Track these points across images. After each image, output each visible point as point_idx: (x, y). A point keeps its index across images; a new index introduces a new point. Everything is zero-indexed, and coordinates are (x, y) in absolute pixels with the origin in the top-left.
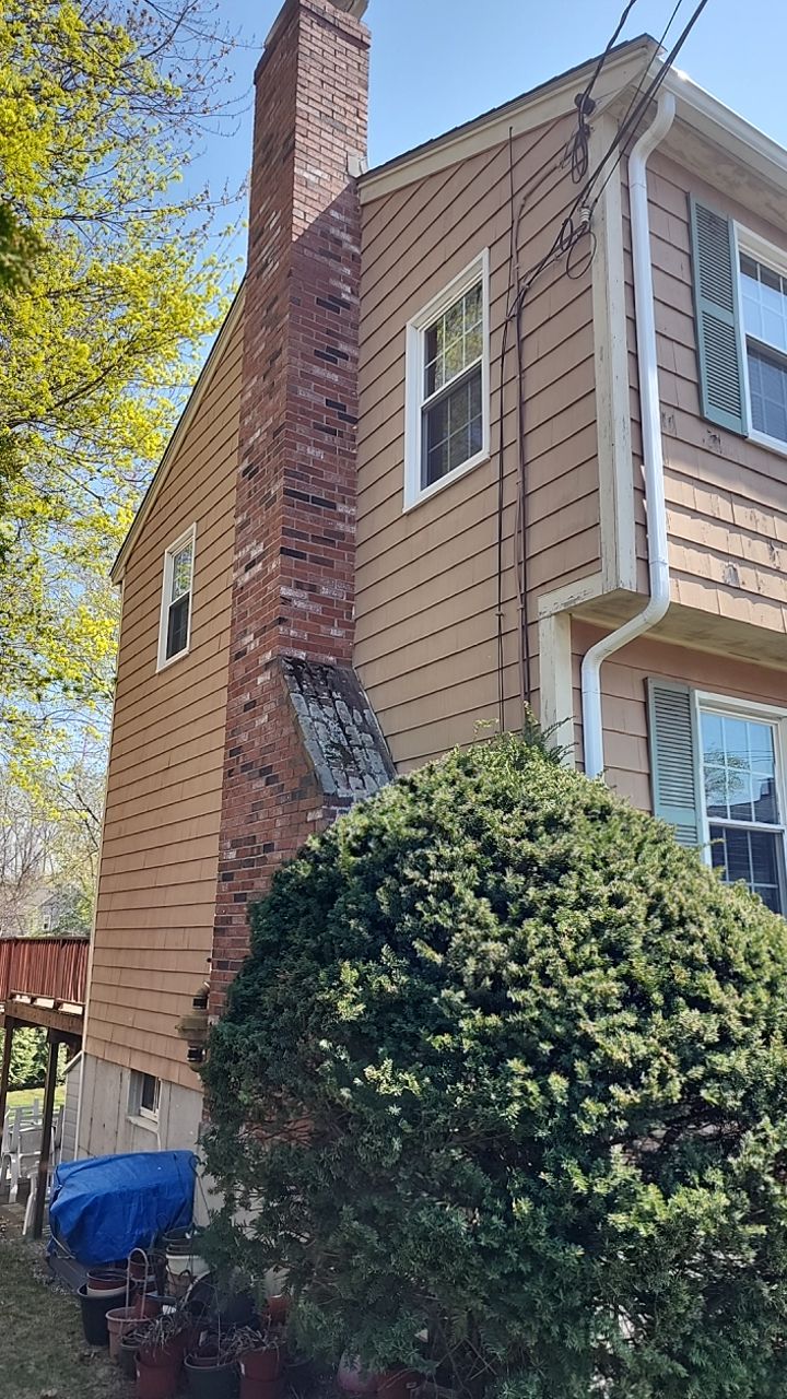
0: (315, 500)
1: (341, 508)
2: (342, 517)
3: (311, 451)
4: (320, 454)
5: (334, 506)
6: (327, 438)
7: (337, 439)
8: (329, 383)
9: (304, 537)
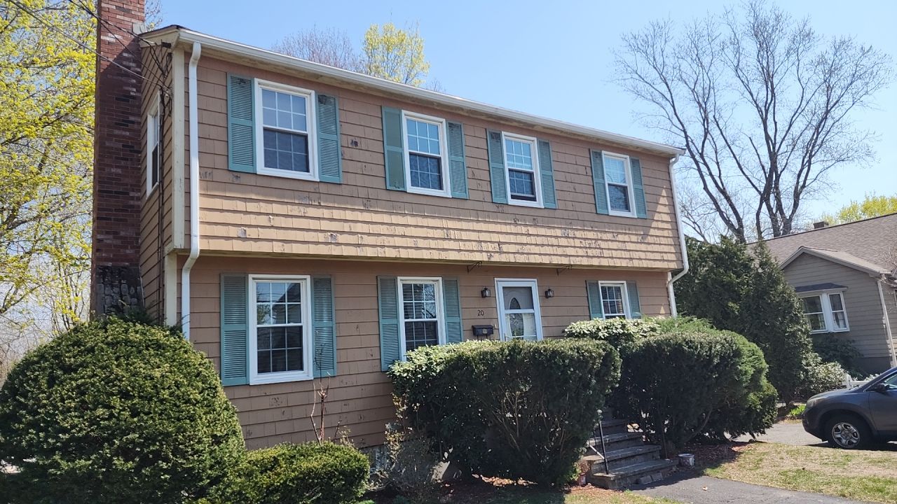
0: (116, 192)
1: (132, 194)
2: (132, 198)
3: (113, 170)
4: (119, 171)
5: (128, 194)
6: (123, 163)
7: (129, 163)
8: (124, 137)
9: (110, 210)
